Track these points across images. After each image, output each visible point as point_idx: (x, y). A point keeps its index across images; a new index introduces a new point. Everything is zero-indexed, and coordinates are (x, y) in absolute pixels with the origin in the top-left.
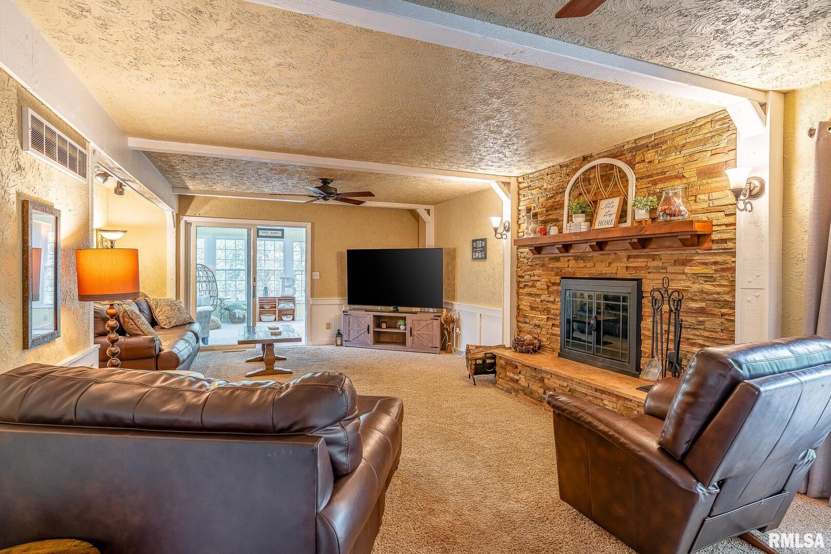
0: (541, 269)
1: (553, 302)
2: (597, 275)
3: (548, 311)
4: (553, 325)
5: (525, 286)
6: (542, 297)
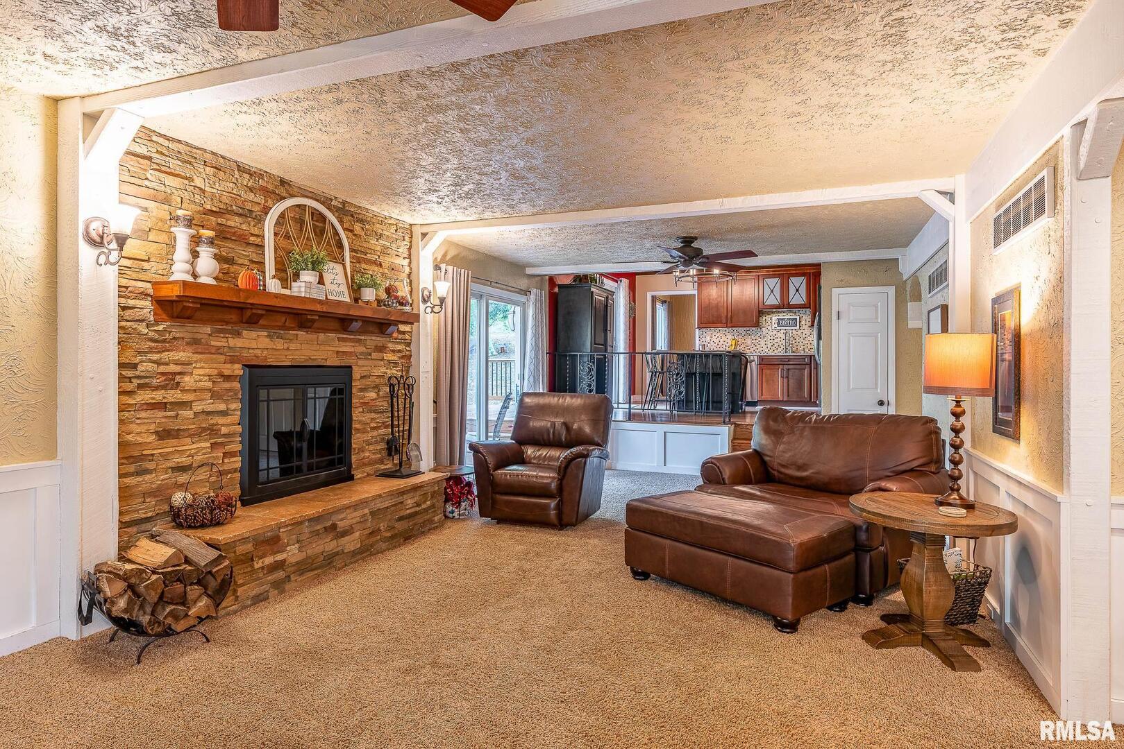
0: (190, 349)
1: (223, 413)
2: (303, 362)
3: (212, 431)
4: (225, 455)
5: (140, 386)
6: (198, 407)
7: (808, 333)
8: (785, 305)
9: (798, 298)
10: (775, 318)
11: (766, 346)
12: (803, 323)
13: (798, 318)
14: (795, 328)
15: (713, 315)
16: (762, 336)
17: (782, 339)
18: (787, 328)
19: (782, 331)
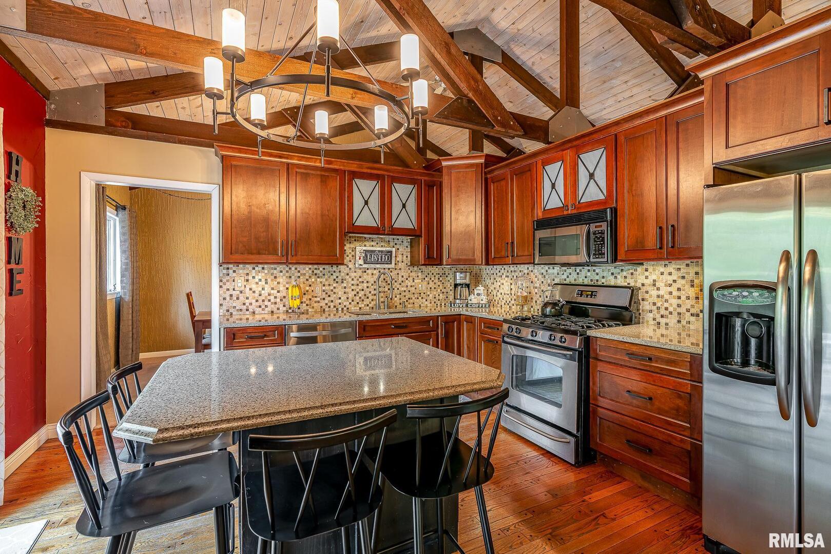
7: (406, 275)
8: (385, 229)
9: (406, 218)
10: (360, 248)
11: (345, 296)
12: (400, 258)
13: (394, 250)
14: (389, 266)
15: (257, 238)
16: (339, 280)
17: (370, 285)
18: (378, 266)
19: (369, 272)
